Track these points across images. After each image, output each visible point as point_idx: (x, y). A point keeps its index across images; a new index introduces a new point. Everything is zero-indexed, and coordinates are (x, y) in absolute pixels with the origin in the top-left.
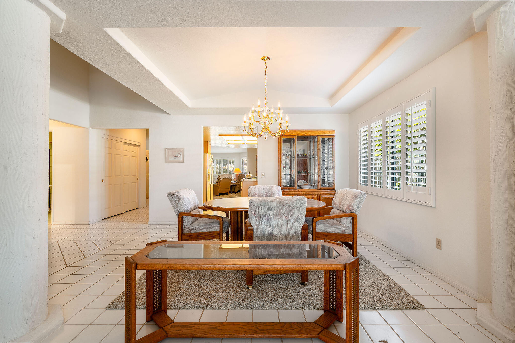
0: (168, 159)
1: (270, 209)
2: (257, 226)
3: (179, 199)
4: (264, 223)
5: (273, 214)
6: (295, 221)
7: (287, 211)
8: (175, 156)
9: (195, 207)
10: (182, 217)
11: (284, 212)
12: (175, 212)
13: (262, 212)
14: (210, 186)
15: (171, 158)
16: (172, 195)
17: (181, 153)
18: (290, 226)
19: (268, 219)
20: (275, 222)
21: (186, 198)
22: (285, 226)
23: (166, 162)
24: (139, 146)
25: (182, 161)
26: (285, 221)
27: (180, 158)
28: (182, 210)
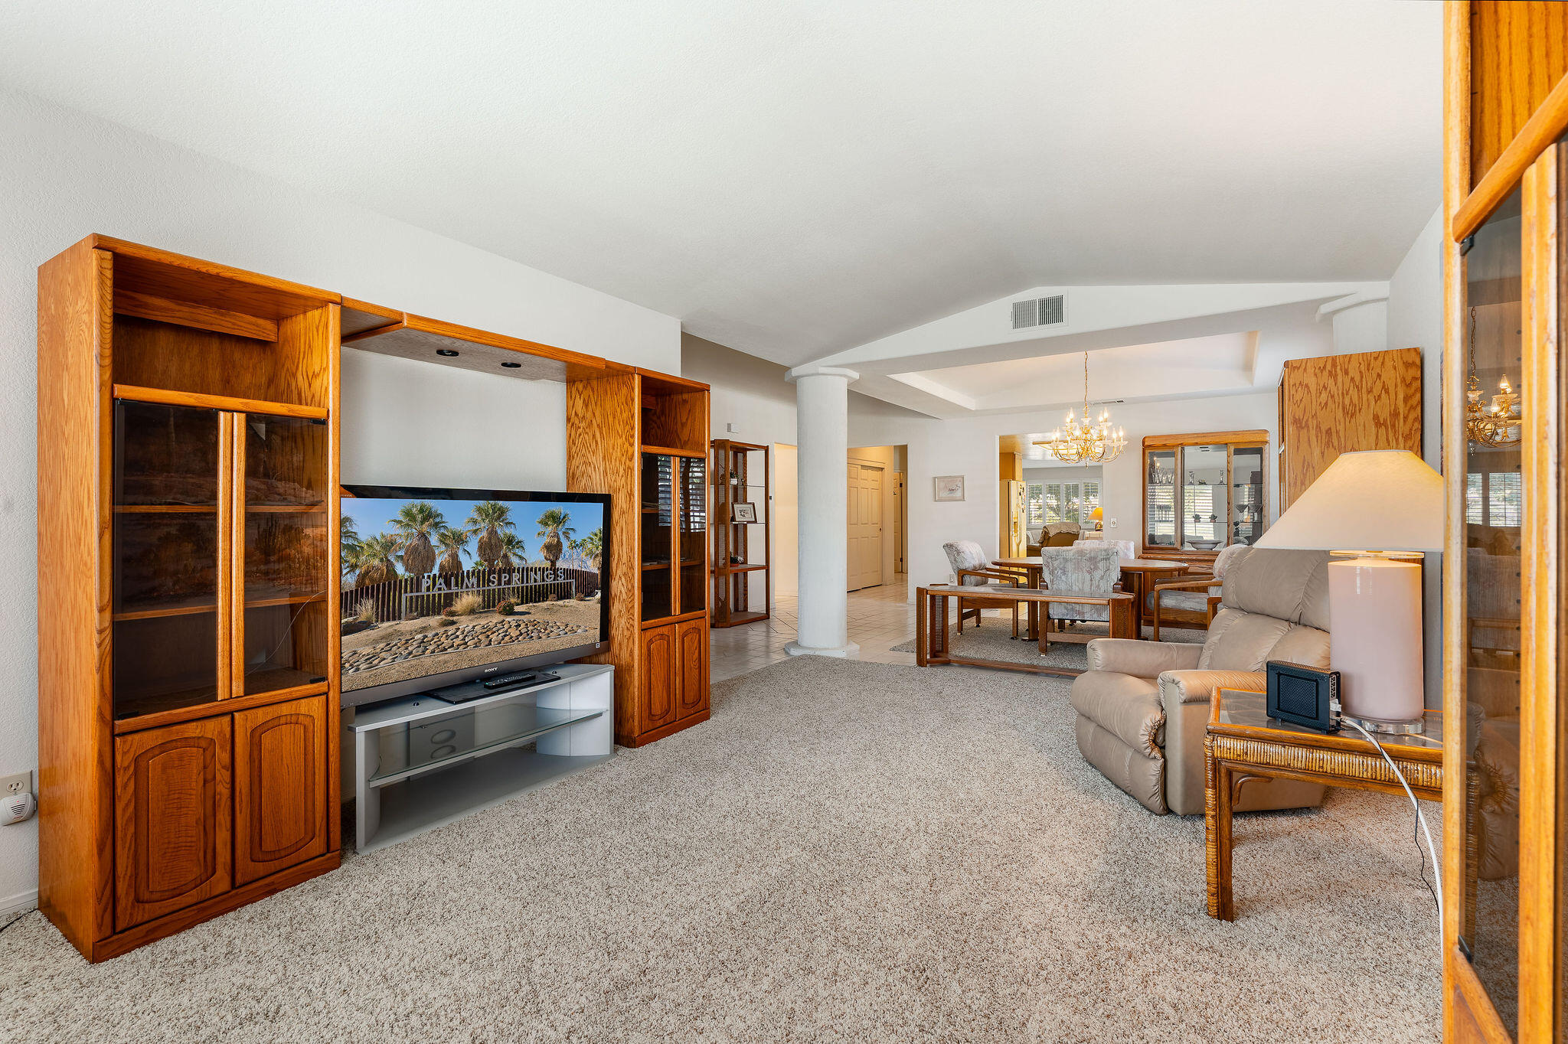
0: (939, 495)
1: (1066, 560)
2: (1052, 581)
3: (959, 553)
4: (1060, 577)
5: (1070, 566)
6: (1102, 578)
7: (1088, 564)
8: (950, 490)
9: (980, 566)
10: (962, 577)
11: (1086, 565)
12: (954, 570)
13: (1056, 563)
14: (1018, 545)
15: (944, 494)
16: (949, 547)
17: (960, 484)
18: (1095, 583)
19: (1064, 573)
20: (1073, 577)
21: (967, 552)
22: (1088, 583)
23: (936, 501)
24: (882, 469)
25: (962, 498)
26: (1088, 576)
27: (958, 494)
28: (962, 567)
